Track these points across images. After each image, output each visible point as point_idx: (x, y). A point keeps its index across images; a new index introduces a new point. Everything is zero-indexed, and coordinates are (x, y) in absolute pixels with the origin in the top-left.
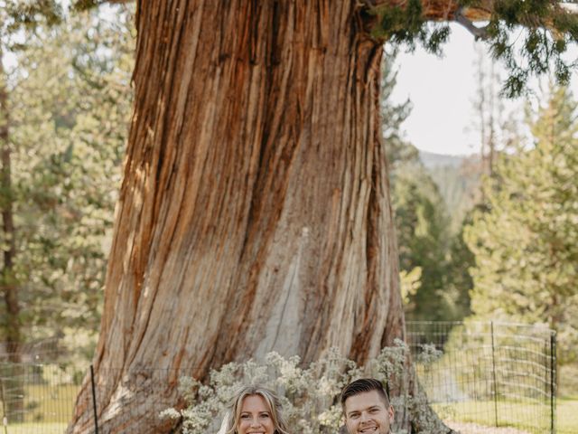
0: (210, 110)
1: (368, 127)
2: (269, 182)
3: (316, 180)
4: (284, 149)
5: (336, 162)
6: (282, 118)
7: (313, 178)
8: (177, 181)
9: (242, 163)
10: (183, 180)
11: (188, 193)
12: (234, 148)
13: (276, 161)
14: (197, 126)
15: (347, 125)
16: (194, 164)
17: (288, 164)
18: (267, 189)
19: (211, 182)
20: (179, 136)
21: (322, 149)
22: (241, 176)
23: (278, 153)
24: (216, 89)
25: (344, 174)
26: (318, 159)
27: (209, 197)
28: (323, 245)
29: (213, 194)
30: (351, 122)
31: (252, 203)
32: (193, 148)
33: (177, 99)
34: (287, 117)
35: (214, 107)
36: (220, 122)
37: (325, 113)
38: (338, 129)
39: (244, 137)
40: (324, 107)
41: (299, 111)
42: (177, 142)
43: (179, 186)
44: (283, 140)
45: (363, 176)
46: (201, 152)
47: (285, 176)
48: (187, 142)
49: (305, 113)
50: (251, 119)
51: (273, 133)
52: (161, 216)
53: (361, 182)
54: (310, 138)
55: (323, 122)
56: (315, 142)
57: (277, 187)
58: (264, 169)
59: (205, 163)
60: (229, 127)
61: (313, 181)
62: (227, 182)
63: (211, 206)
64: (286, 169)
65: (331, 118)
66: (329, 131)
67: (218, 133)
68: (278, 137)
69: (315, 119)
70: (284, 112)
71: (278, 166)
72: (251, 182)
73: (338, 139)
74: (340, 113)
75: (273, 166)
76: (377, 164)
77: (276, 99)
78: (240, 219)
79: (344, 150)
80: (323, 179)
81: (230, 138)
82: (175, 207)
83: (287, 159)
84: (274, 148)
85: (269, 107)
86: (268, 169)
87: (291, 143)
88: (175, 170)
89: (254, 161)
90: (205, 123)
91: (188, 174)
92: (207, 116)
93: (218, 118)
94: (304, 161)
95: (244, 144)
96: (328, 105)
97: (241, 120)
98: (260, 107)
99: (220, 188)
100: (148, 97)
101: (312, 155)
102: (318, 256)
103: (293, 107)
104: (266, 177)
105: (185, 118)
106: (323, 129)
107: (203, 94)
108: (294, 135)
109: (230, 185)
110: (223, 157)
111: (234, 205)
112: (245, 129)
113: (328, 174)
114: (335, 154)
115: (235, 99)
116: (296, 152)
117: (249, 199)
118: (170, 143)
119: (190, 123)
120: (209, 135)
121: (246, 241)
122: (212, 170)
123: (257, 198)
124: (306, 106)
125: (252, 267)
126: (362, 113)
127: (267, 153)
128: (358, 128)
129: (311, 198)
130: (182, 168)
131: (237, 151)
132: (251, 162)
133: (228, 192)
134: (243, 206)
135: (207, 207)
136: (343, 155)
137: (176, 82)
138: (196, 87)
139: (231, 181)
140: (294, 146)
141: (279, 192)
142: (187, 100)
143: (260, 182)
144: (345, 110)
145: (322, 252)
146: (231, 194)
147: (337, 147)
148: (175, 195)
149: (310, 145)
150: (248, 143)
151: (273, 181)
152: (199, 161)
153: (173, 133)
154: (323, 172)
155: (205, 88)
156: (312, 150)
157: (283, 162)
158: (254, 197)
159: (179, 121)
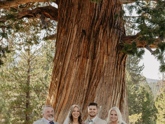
0: (74, 71)
1: (121, 77)
2: (91, 92)
3: (105, 92)
4: (95, 83)
5: (111, 87)
6: (95, 74)
7: (104, 91)
8: (64, 91)
9: (83, 86)
10: (66, 90)
11: (67, 94)
12: (81, 82)
13: (93, 86)
14: (70, 75)
15: (115, 76)
16: (69, 86)
17: (96, 87)
18: (90, 94)
19: (74, 92)
20: (65, 78)
21: (107, 83)
22: (82, 90)
23: (94, 84)
24: (76, 65)
25: (113, 91)
26: (106, 86)
27: (73, 96)
28: (105, 111)
29: (74, 95)
30: (116, 76)
31: (85, 98)
32: (69, 82)
33: (65, 67)
34: (97, 74)
35: (75, 70)
36: (77, 75)
37: (108, 73)
38: (112, 78)
39: (84, 79)
40: (108, 71)
41: (100, 72)
42: (65, 80)
43: (64, 92)
44: (95, 80)
45: (118, 92)
46: (71, 83)
47: (95, 91)
48: (67, 80)
49: (102, 73)
50: (86, 74)
51: (93, 78)
52: (59, 101)
53: (118, 93)
54: (103, 80)
55: (108, 75)
56: (105, 81)
57: (93, 94)
58: (89, 88)
59: (72, 86)
60: (80, 76)
61: (104, 93)
62: (78, 92)
63: (73, 98)
64: (96, 89)
65: (110, 74)
66: (109, 78)
67: (76, 78)
68: (94, 79)
69: (105, 74)
70: (96, 72)
71: (93, 88)
72: (85, 92)
73: (112, 81)
74: (113, 73)
75: (92, 88)
76: (124, 88)
77: (94, 69)
78: (82, 103)
79: (113, 84)
80: (107, 92)
81: (80, 79)
82: (63, 98)
83: (96, 86)
84: (93, 82)
85: (92, 71)
86: (90, 89)
87: (98, 81)
88: (63, 88)
89: (87, 86)
90: (73, 75)
91: (67, 89)
92: (73, 73)
93: (76, 73)
94: (101, 87)
95: (84, 81)
96: (109, 71)
97: (83, 74)
98: (89, 71)
99: (76, 93)
100: (57, 66)
101: (104, 85)
102: (104, 114)
103: (99, 71)
104: (90, 91)
105: (67, 73)
106: (107, 78)
107: (72, 66)
108: (99, 79)
109: (79, 93)
110: (77, 84)
111: (80, 98)
112: (84, 77)
113: (108, 91)
114: (110, 85)
115: (82, 68)
116: (99, 84)
117: (85, 97)
118: (62, 80)
119: (68, 75)
120: (74, 78)
121: (83, 109)
122: (74, 88)
123: (87, 96)
124: (103, 71)
125: (84, 117)
126: (119, 73)
127: (90, 84)
128: (118, 78)
129: (103, 97)
130: (65, 87)
131: (82, 83)
132: (86, 86)
133: (78, 95)
134: (83, 99)
135: (72, 99)
136: (113, 85)
137: (65, 63)
138: (71, 64)
139: (79, 91)
140: (99, 82)
141: (93, 95)
142: (68, 68)
143: (88, 92)
144: (114, 72)
145: (105, 113)
146: (79, 95)
147: (111, 83)
148: (63, 95)
149: (103, 82)
150: (85, 81)
151: (92, 92)
152: (70, 85)
153: (64, 77)
154: (107, 90)
155: (73, 64)
156: (104, 83)
157: (95, 87)
158: (86, 96)
159: (65, 74)
